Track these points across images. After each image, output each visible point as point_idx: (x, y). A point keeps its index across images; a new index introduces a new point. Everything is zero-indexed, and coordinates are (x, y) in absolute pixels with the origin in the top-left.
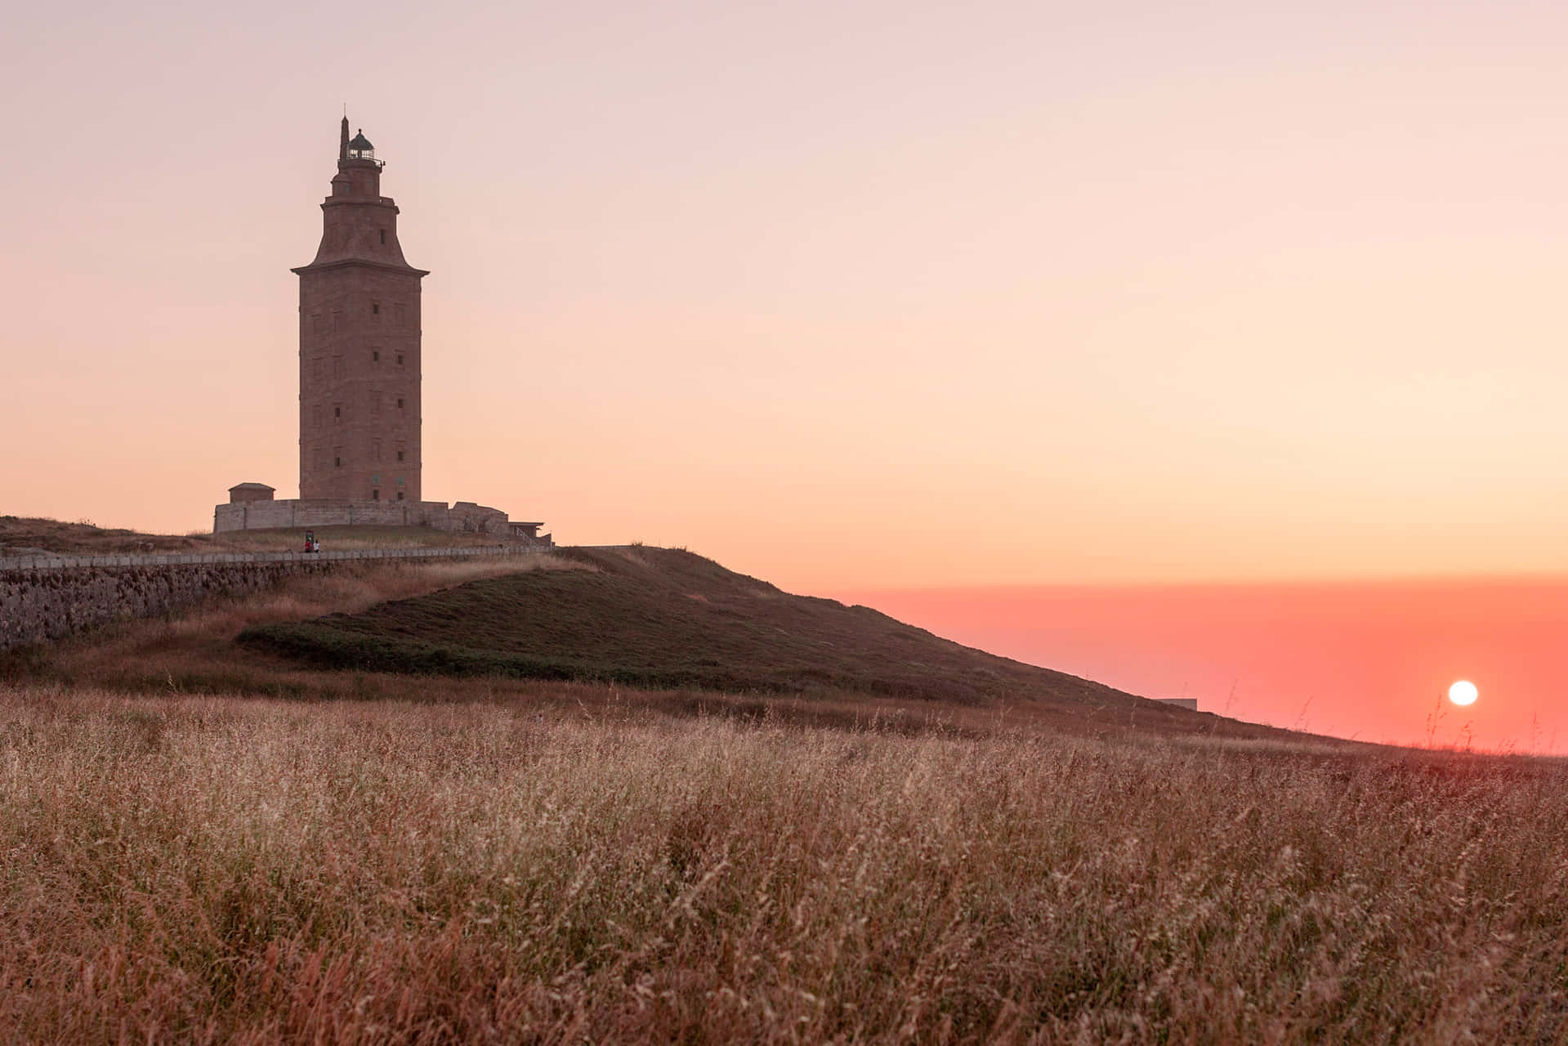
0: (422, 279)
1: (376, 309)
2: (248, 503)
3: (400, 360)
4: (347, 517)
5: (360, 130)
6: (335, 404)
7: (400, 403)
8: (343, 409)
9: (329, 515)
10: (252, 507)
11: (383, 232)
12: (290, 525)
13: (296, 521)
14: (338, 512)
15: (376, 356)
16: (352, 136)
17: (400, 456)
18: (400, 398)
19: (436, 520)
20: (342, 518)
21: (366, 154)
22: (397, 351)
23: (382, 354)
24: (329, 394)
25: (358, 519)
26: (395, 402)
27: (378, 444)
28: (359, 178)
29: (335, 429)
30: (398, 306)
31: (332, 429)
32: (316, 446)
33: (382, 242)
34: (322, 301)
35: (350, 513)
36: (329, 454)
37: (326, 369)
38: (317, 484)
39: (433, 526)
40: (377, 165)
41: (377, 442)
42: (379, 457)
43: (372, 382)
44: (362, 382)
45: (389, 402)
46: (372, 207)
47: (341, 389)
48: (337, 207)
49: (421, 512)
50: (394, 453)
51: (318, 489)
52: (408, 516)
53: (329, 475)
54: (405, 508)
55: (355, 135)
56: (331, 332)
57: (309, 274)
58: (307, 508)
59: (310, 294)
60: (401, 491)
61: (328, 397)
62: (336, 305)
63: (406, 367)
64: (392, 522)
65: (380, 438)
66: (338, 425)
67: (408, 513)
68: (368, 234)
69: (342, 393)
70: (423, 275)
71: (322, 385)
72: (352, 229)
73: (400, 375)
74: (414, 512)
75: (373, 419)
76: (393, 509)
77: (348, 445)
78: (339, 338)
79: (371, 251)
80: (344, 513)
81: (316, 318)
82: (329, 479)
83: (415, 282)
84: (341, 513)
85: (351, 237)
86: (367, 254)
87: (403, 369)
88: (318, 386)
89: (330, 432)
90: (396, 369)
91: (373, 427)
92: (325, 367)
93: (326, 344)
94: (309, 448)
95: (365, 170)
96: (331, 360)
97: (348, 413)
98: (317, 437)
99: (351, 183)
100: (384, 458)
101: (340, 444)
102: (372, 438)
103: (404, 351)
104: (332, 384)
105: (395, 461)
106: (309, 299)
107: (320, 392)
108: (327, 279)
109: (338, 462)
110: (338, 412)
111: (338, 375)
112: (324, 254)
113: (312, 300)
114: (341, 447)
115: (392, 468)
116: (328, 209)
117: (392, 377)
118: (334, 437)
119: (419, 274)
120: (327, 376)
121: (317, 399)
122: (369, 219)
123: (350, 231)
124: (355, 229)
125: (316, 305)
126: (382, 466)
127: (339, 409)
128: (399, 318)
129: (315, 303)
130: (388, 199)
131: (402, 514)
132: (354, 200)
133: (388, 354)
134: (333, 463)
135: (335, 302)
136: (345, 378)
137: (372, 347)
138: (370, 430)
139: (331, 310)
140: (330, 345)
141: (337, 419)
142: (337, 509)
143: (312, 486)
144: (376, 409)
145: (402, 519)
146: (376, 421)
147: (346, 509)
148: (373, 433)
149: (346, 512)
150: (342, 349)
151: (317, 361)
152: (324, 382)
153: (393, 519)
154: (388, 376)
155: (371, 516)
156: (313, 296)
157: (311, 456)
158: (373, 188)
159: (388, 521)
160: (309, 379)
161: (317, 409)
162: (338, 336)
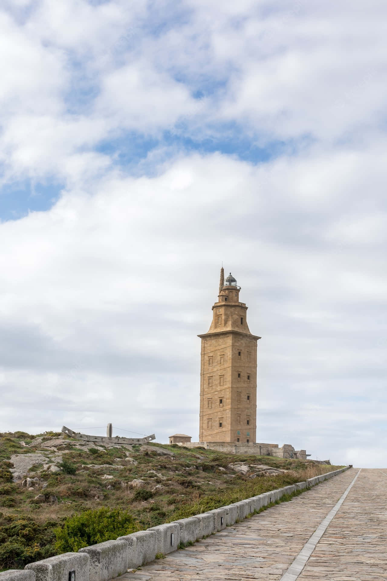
0: (258, 340)
1: (240, 354)
3: (248, 378)
4: (234, 451)
5: (230, 273)
6: (219, 397)
7: (248, 398)
8: (224, 400)
11: (242, 319)
15: (239, 375)
16: (226, 276)
17: (248, 422)
18: (249, 395)
19: (275, 453)
21: (233, 284)
22: (247, 373)
23: (242, 374)
24: (217, 393)
25: (239, 452)
26: (246, 397)
27: (240, 416)
28: (231, 294)
29: (219, 409)
30: (248, 353)
31: (218, 409)
32: (208, 417)
33: (241, 324)
34: (213, 350)
35: (236, 449)
36: (216, 421)
37: (215, 381)
38: (209, 435)
39: (274, 455)
40: (238, 288)
41: (239, 416)
42: (240, 423)
43: (237, 388)
44: (234, 387)
45: (244, 397)
46: (237, 307)
47: (223, 391)
48: (220, 307)
49: (267, 449)
50: (246, 421)
51: (210, 437)
52: (262, 451)
53: (216, 431)
54: (260, 446)
55: (228, 276)
56: (218, 364)
57: (206, 337)
58: (214, 446)
59: (207, 347)
60: (248, 439)
61: (216, 394)
62: (221, 352)
63: (251, 381)
64: (255, 453)
65: (240, 414)
66: (221, 407)
67: (262, 449)
68: (236, 320)
69: (224, 392)
70: (258, 339)
71: (212, 389)
72: (229, 317)
73: (249, 385)
74: (264, 449)
75: (238, 405)
76: (255, 447)
77: (226, 417)
78: (222, 367)
79: (237, 326)
80: (233, 449)
81: (210, 358)
82: (215, 433)
83: (255, 342)
84: (231, 449)
85: (228, 321)
86: (236, 328)
87: (250, 382)
88: (210, 389)
89: (217, 411)
90: (247, 382)
91: (238, 408)
92: (215, 380)
93: (215, 369)
94: (205, 418)
95: (233, 291)
96: (218, 377)
97: (227, 402)
98: (209, 413)
99: (227, 296)
100: (242, 423)
101: (222, 416)
102: (237, 414)
103: (250, 374)
104: (219, 388)
105: (246, 425)
106: (206, 349)
107: (212, 392)
108: (216, 339)
109: (221, 425)
110: (221, 401)
111: (222, 384)
112: (214, 329)
113: (208, 349)
114: (223, 418)
115: (245, 428)
116: (217, 308)
117: (245, 385)
118: (219, 413)
119: (257, 338)
120: (215, 384)
121: (209, 395)
122: (236, 313)
123: (228, 318)
124: (230, 317)
125: (210, 352)
126: (241, 427)
127: (222, 400)
128: (249, 358)
129: (209, 351)
130: (243, 304)
131: (259, 450)
132: (230, 304)
133: (244, 375)
134: (218, 425)
135: (221, 350)
136: (226, 385)
137: (238, 371)
138: (236, 410)
139: (219, 354)
140: (218, 370)
141: (221, 404)
142: (229, 447)
143: (206, 436)
144: (239, 401)
145: (259, 452)
146: (239, 406)
147: (234, 447)
148: (238, 411)
149: (234, 448)
150: (224, 372)
151: (210, 378)
152: (214, 387)
153: (255, 452)
154: (244, 385)
155: (245, 451)
156: (209, 348)
157: (206, 422)
158: (236, 297)
159: (253, 453)
160: (206, 386)
161: (210, 401)
162: (222, 366)
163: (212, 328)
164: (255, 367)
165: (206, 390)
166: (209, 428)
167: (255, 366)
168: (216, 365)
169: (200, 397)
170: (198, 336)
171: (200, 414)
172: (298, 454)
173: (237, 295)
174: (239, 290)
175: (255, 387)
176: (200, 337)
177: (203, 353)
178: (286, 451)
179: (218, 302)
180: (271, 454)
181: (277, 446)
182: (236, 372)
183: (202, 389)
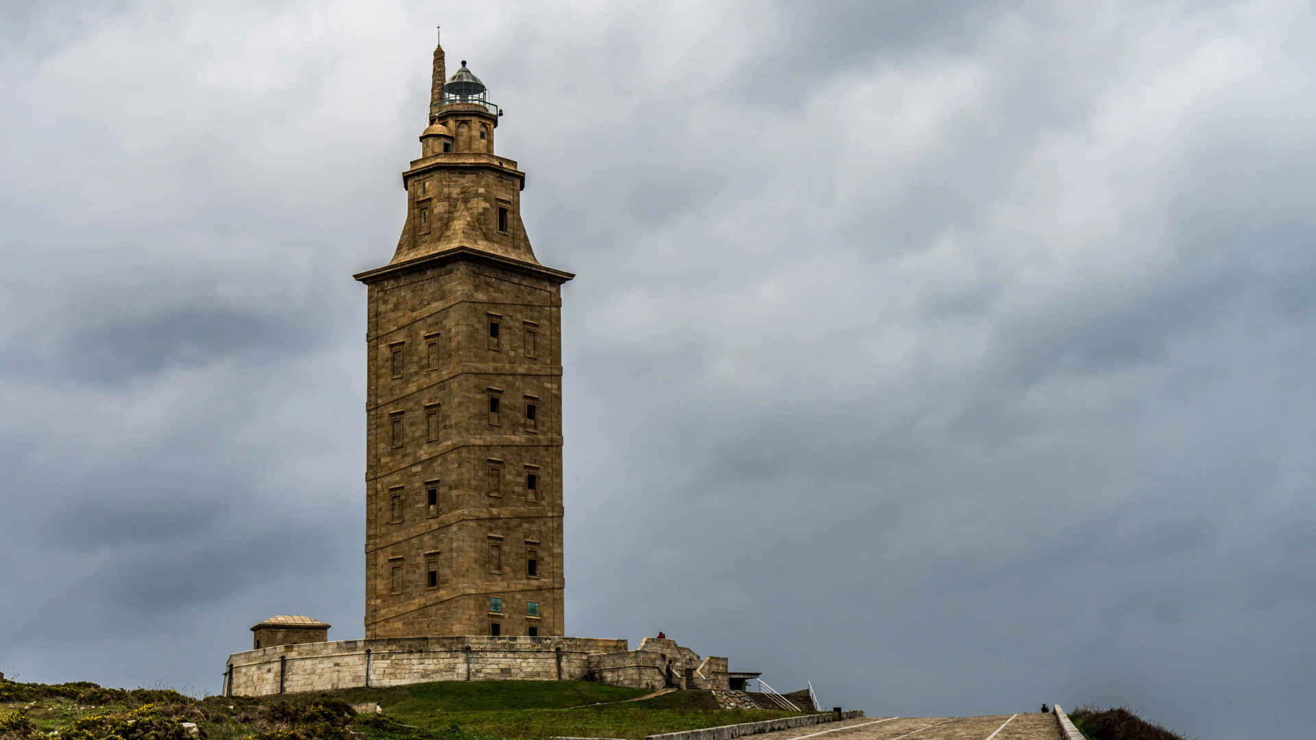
0: (562, 286)
1: (494, 330)
2: (289, 648)
3: (531, 412)
4: (462, 668)
5: (464, 63)
6: (427, 483)
7: (532, 482)
8: (442, 490)
9: (430, 664)
10: (294, 654)
11: (502, 213)
12: (362, 684)
13: (372, 677)
14: (444, 660)
15: (494, 405)
17: (532, 568)
18: (532, 473)
19: (612, 670)
20: (452, 669)
21: (474, 99)
22: (526, 397)
23: (504, 401)
24: (418, 468)
25: (478, 671)
26: (523, 480)
27: (498, 547)
28: (464, 130)
29: (427, 523)
30: (526, 326)
31: (423, 524)
32: (393, 554)
33: (501, 228)
34: (405, 321)
35: (468, 661)
36: (418, 566)
37: (413, 428)
38: (396, 616)
39: (609, 679)
40: (492, 111)
41: (497, 543)
42: (499, 568)
43: (488, 447)
44: (474, 446)
45: (514, 478)
46: (486, 171)
47: (439, 460)
48: (427, 175)
49: (584, 657)
50: (523, 563)
51: (399, 625)
52: (563, 664)
53: (418, 601)
54: (558, 649)
55: (455, 73)
56: (422, 368)
57: (384, 280)
58: (391, 653)
59: (386, 312)
60: (534, 624)
61: (415, 474)
62: (430, 326)
63: (539, 424)
64: (538, 674)
65: (501, 539)
66: (432, 518)
67: (564, 659)
68: (480, 214)
69: (441, 464)
70: (563, 280)
71: (404, 456)
72: (455, 207)
73: (533, 437)
74: (573, 656)
75: (491, 506)
76: (539, 651)
77: (451, 550)
78: (435, 377)
79: (486, 237)
80: (456, 661)
81: (395, 349)
82: (413, 608)
83: (554, 290)
84: (452, 661)
85: (454, 219)
86: (480, 242)
87: (535, 427)
88: (399, 457)
89: (419, 530)
90: (525, 426)
91: (492, 519)
92: (411, 425)
93: (412, 388)
94: (382, 559)
95: (473, 119)
96: (420, 413)
97: (451, 497)
98: (395, 539)
99: (452, 138)
100: (507, 569)
101: (436, 548)
102: (490, 538)
103: (537, 399)
104: (424, 454)
105: (524, 576)
106: (384, 321)
107: (403, 466)
108: (414, 285)
109: (433, 580)
110: (433, 498)
111: (433, 437)
112: (409, 249)
113: (389, 321)
114: (438, 553)
115: (520, 587)
116: (417, 179)
117: (519, 438)
118: (426, 538)
119: (558, 278)
120: (414, 439)
121: (396, 478)
122: (481, 190)
123: (452, 209)
124: (460, 206)
125: (395, 328)
126: (505, 584)
127: (435, 491)
128: (530, 347)
129: (394, 326)
130: (508, 161)
131: (554, 661)
132: (459, 161)
133: (513, 400)
134: (424, 580)
135: (430, 321)
136: (447, 439)
137: (489, 390)
138: (488, 523)
139: (423, 333)
140: (420, 390)
141: (432, 507)
142: (443, 655)
143: (387, 620)
144: (495, 491)
145: (554, 670)
146: (495, 511)
147: (460, 654)
148: (491, 530)
149: (461, 660)
150: (440, 394)
151: (396, 418)
152: (409, 450)
153: (539, 669)
154: (513, 438)
155: (502, 666)
156: (392, 315)
157: (384, 570)
158: (484, 141)
159: (531, 674)
160: (383, 447)
161: (396, 494)
162: (434, 375)
163: (403, 250)
164: (557, 377)
165: (384, 460)
166: (394, 593)
167: (555, 372)
168: (416, 373)
169: (368, 485)
170: (354, 276)
171: (367, 546)
172: (698, 671)
173: (487, 135)
174: (494, 120)
175: (555, 446)
176: (364, 281)
177: (373, 333)
178: (649, 664)
179: (421, 157)
180: (597, 675)
181: (622, 644)
182: (483, 392)
183: (371, 457)
